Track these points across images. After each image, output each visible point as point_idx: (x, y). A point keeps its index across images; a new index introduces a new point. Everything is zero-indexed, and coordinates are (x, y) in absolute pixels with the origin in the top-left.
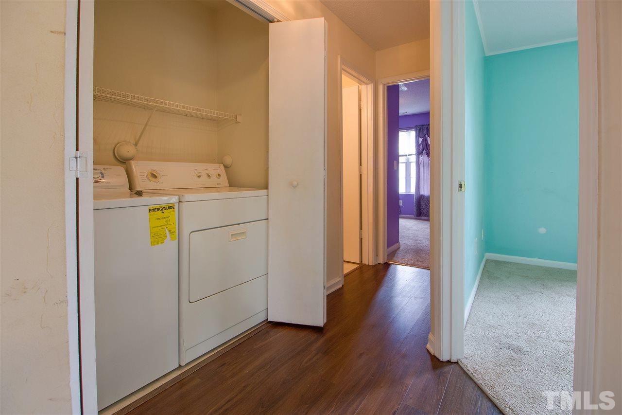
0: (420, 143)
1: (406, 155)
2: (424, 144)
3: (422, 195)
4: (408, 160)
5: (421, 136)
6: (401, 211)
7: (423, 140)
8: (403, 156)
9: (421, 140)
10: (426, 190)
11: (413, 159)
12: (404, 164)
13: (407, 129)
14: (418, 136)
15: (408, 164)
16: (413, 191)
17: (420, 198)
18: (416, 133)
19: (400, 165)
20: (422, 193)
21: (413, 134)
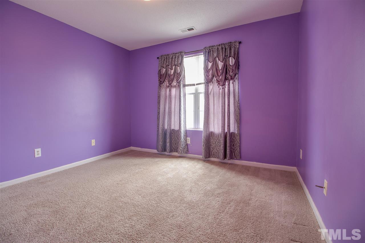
0: (209, 67)
1: (194, 85)
2: (214, 69)
3: (212, 132)
4: (196, 90)
5: (211, 60)
6: (189, 150)
7: (213, 65)
8: (191, 85)
9: (210, 65)
10: (216, 126)
11: (202, 89)
12: (193, 96)
13: (195, 52)
14: (207, 60)
15: (196, 95)
16: (201, 127)
17: (209, 134)
18: (205, 56)
19: (187, 96)
20: (212, 129)
21: (201, 58)
